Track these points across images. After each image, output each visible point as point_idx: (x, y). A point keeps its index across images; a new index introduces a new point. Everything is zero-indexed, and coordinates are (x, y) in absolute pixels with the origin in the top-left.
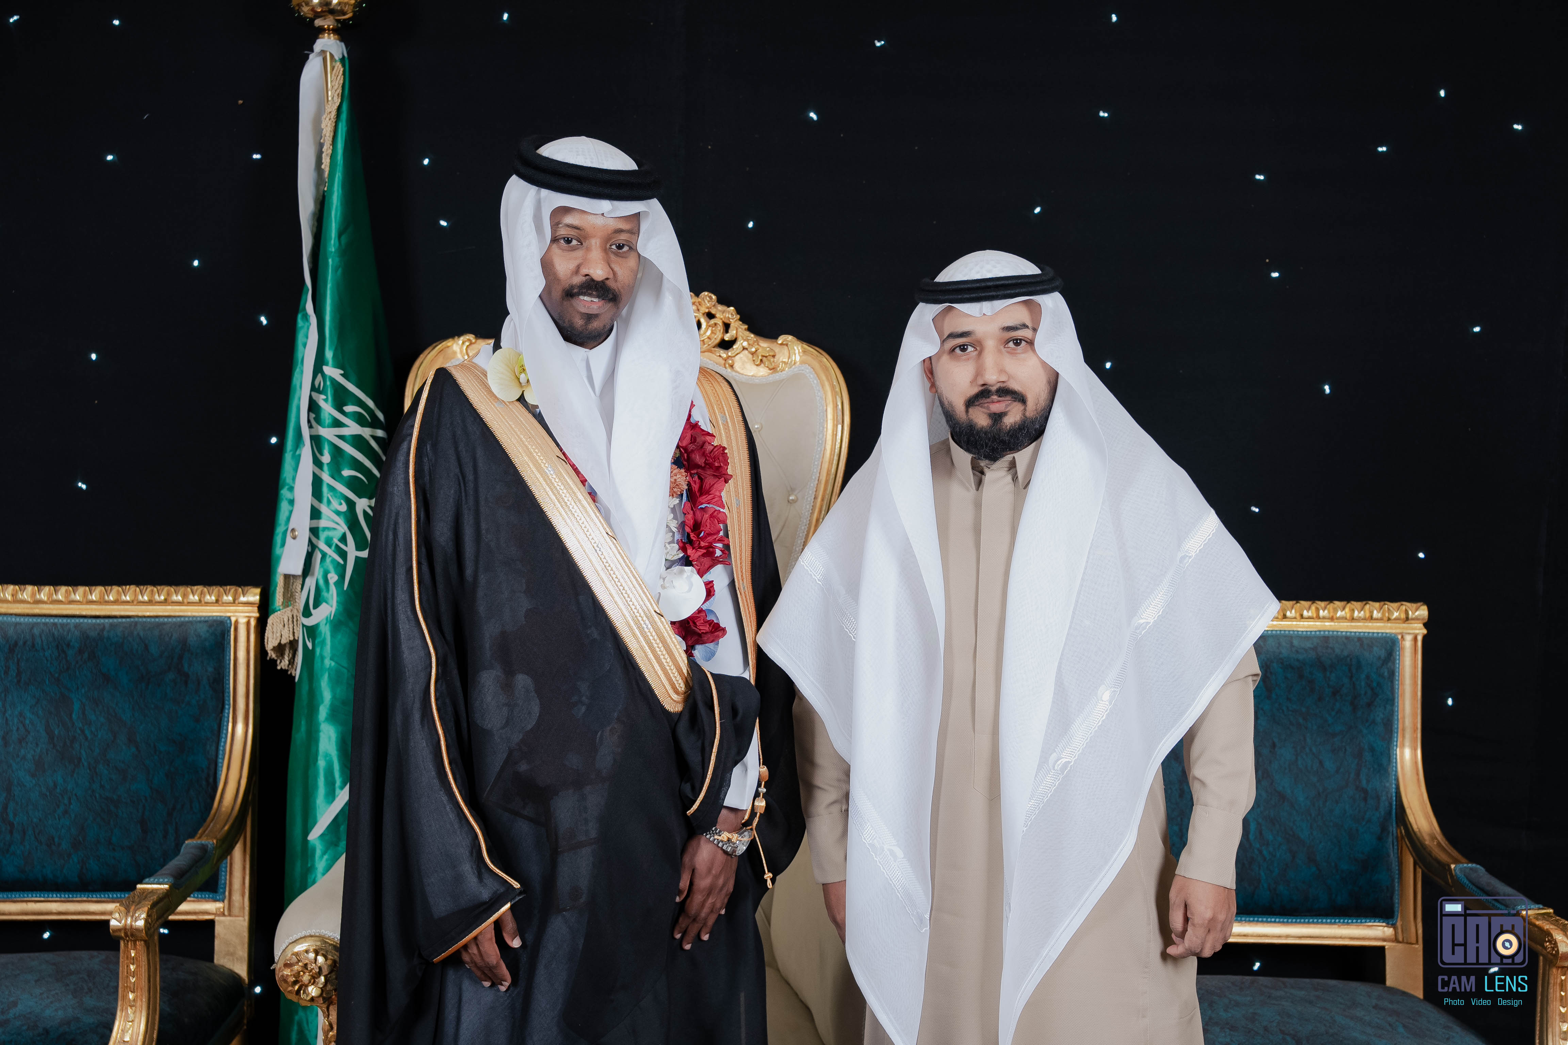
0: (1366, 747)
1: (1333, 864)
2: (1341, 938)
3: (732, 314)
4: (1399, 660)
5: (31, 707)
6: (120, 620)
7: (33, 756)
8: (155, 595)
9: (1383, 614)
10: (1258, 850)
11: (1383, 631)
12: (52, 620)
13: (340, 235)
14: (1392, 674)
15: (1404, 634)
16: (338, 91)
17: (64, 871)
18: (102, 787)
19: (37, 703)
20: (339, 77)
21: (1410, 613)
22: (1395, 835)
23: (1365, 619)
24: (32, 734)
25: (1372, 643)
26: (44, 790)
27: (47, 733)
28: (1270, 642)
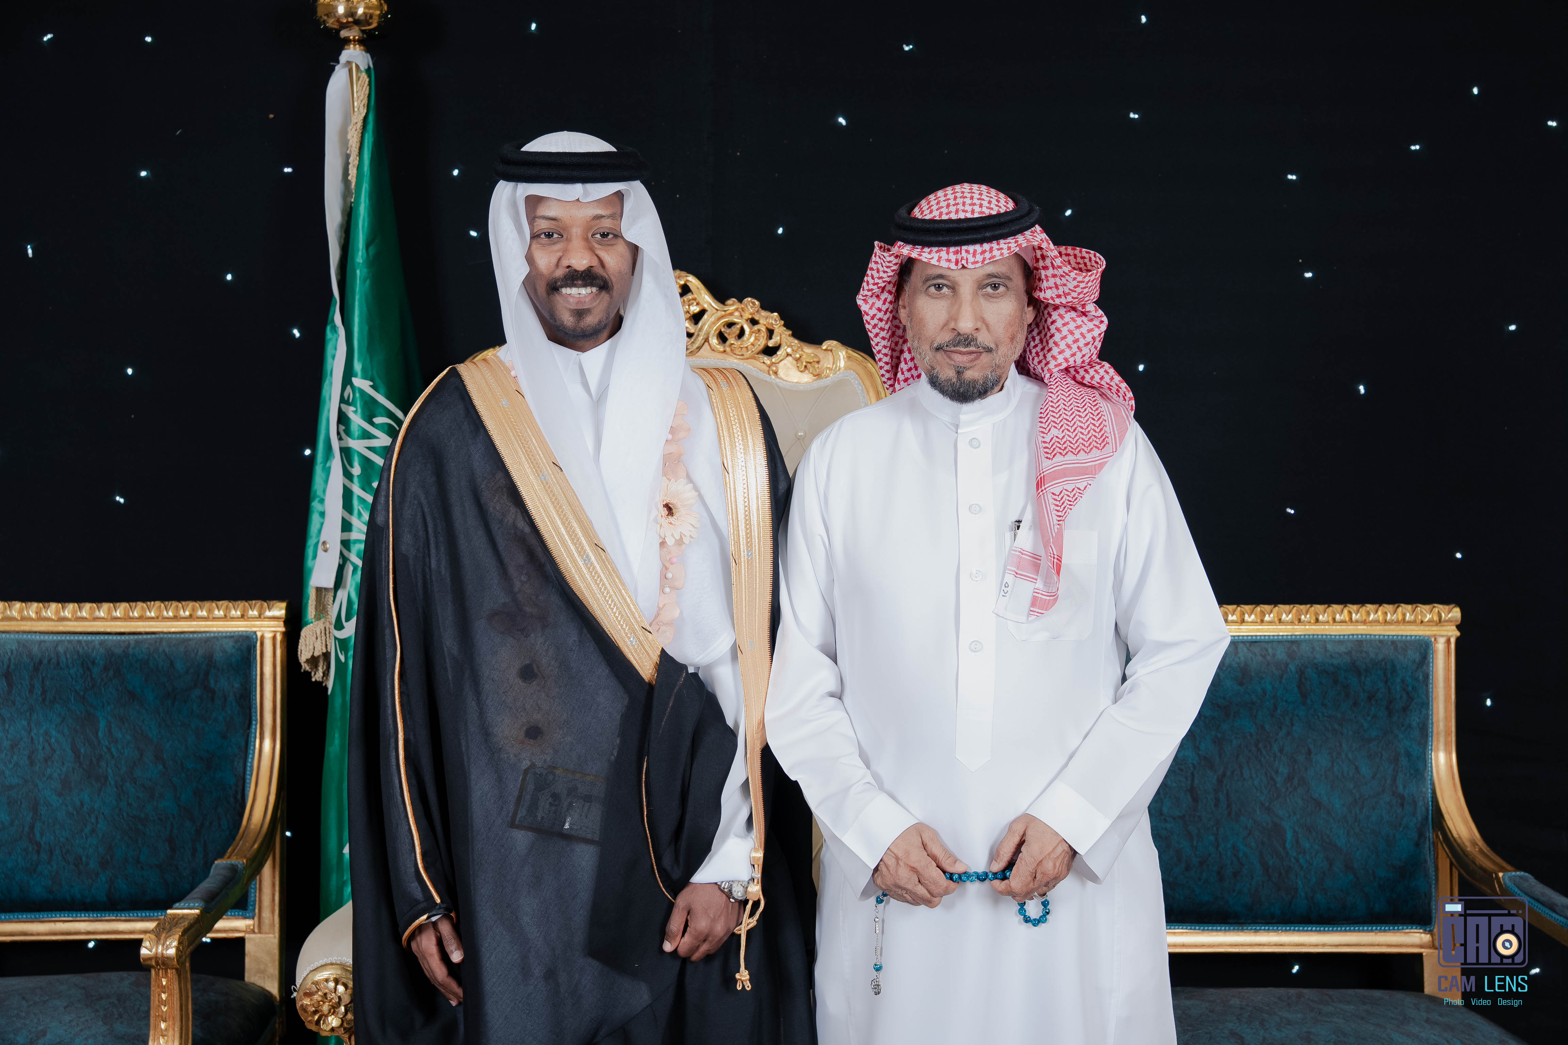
0: (1402, 752)
1: (1370, 871)
2: (1378, 945)
3: (776, 320)
4: (1433, 662)
5: (56, 726)
6: (145, 637)
7: (59, 775)
8: (180, 610)
9: (1416, 616)
10: (1295, 858)
11: (1415, 634)
12: (76, 638)
13: (368, 247)
14: (1426, 677)
15: (1437, 637)
16: (364, 101)
17: (92, 891)
18: (129, 805)
19: (62, 721)
20: (365, 87)
21: (1443, 615)
22: (1432, 837)
23: (1398, 622)
24: (58, 753)
25: (1406, 646)
26: (71, 809)
27: (74, 752)
28: (1304, 646)
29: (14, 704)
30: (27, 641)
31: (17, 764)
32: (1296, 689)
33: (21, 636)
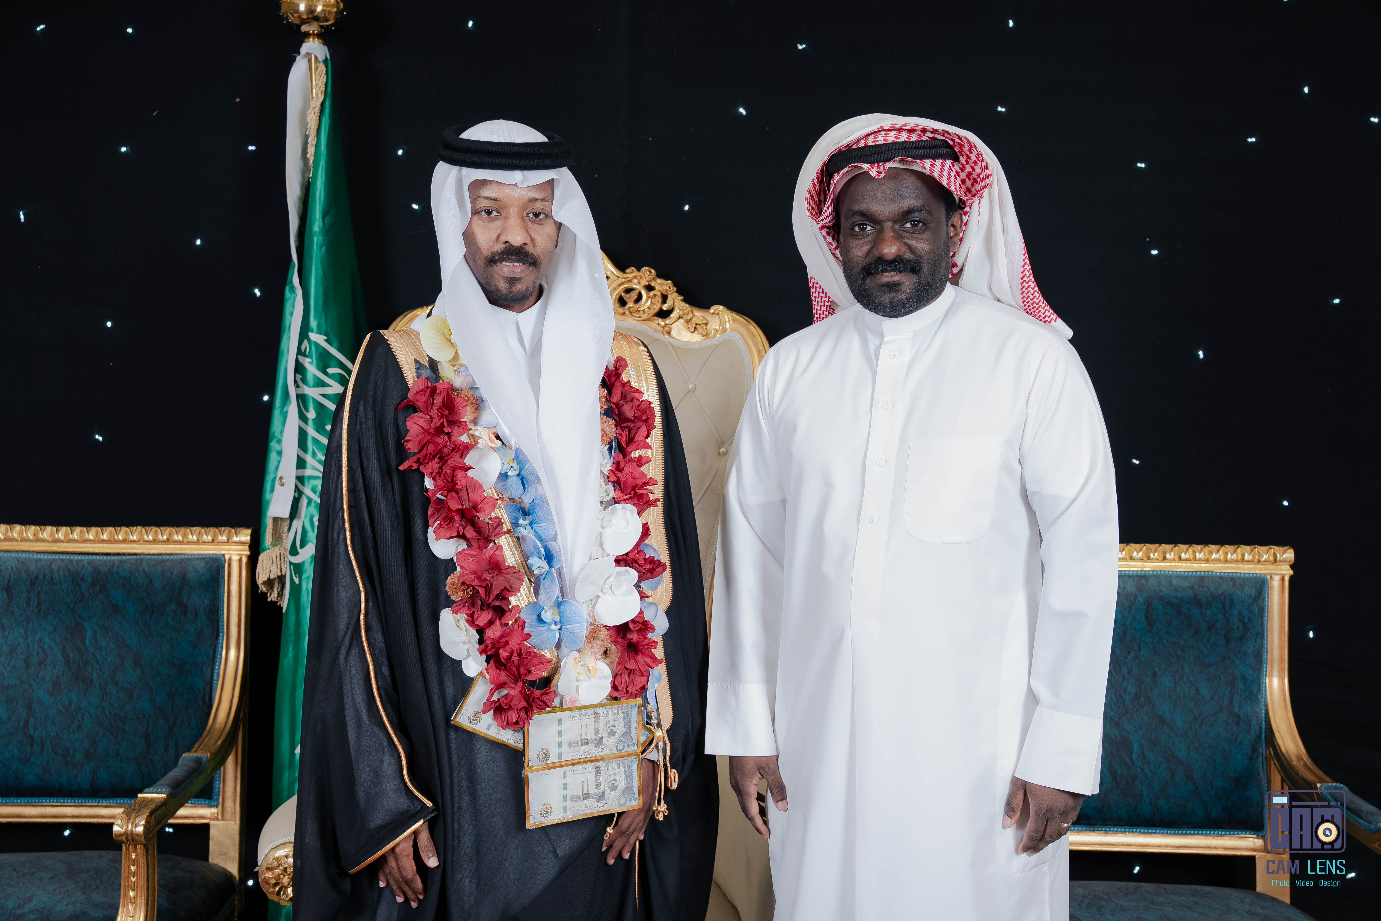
0: (1238, 676)
1: (1208, 782)
2: (1215, 848)
3: (669, 287)
4: (1268, 597)
5: (49, 634)
6: (128, 557)
7: (51, 677)
8: (159, 535)
9: (1254, 556)
10: (1141, 768)
11: (1253, 572)
12: (68, 557)
13: (324, 217)
14: (1262, 610)
15: (1272, 575)
16: (322, 87)
17: (78, 779)
18: (111, 704)
19: (54, 630)
20: (322, 76)
21: (1278, 555)
22: (1264, 755)
23: (1237, 561)
24: (50, 657)
25: (1244, 582)
26: (60, 707)
27: (63, 657)
28: (1151, 581)
29: (13, 614)
30: (25, 559)
31: (14, 667)
32: (1143, 618)
33: (20, 555)
